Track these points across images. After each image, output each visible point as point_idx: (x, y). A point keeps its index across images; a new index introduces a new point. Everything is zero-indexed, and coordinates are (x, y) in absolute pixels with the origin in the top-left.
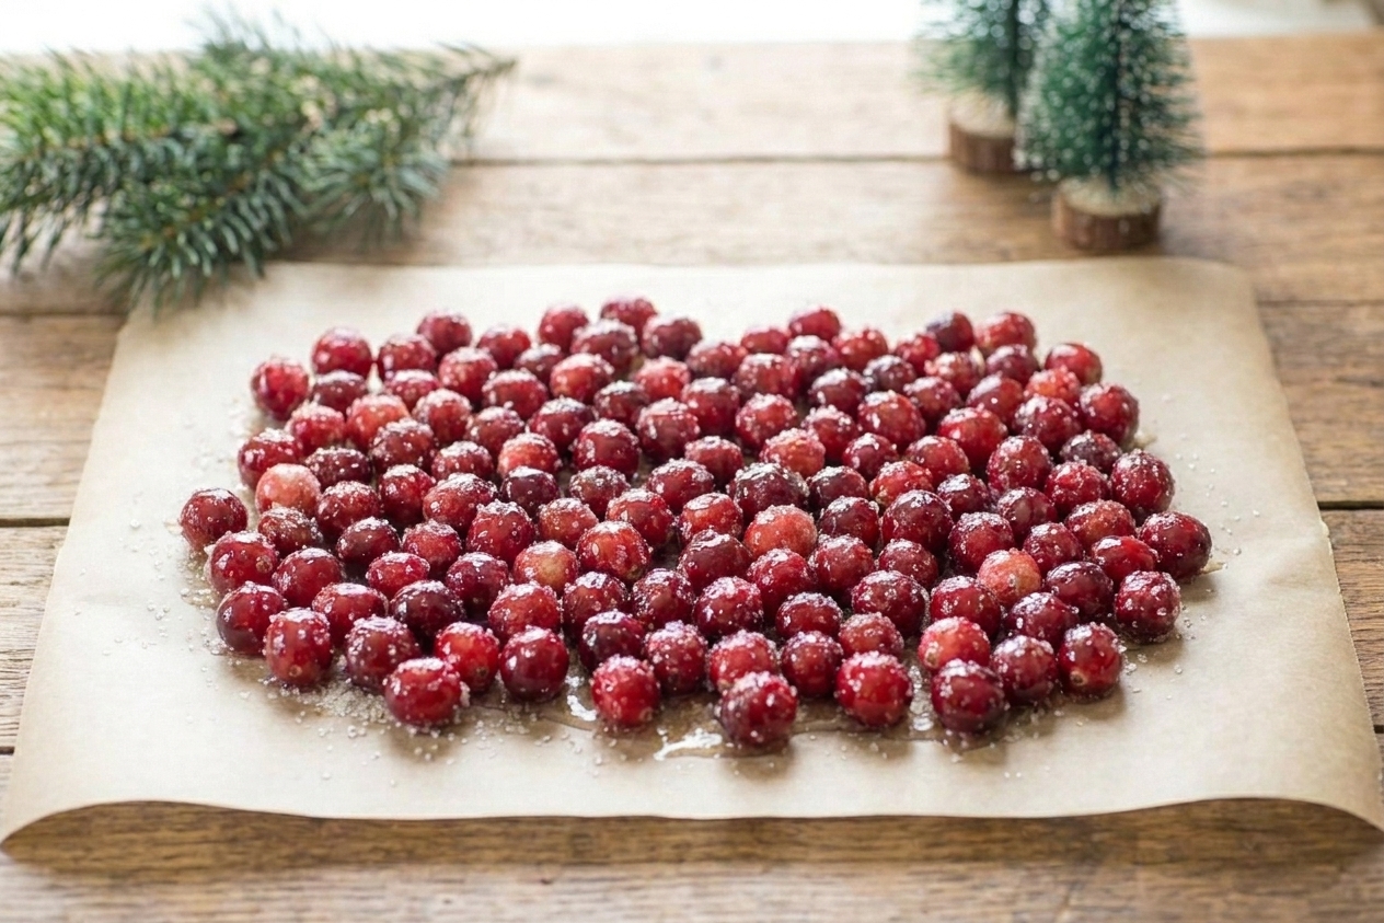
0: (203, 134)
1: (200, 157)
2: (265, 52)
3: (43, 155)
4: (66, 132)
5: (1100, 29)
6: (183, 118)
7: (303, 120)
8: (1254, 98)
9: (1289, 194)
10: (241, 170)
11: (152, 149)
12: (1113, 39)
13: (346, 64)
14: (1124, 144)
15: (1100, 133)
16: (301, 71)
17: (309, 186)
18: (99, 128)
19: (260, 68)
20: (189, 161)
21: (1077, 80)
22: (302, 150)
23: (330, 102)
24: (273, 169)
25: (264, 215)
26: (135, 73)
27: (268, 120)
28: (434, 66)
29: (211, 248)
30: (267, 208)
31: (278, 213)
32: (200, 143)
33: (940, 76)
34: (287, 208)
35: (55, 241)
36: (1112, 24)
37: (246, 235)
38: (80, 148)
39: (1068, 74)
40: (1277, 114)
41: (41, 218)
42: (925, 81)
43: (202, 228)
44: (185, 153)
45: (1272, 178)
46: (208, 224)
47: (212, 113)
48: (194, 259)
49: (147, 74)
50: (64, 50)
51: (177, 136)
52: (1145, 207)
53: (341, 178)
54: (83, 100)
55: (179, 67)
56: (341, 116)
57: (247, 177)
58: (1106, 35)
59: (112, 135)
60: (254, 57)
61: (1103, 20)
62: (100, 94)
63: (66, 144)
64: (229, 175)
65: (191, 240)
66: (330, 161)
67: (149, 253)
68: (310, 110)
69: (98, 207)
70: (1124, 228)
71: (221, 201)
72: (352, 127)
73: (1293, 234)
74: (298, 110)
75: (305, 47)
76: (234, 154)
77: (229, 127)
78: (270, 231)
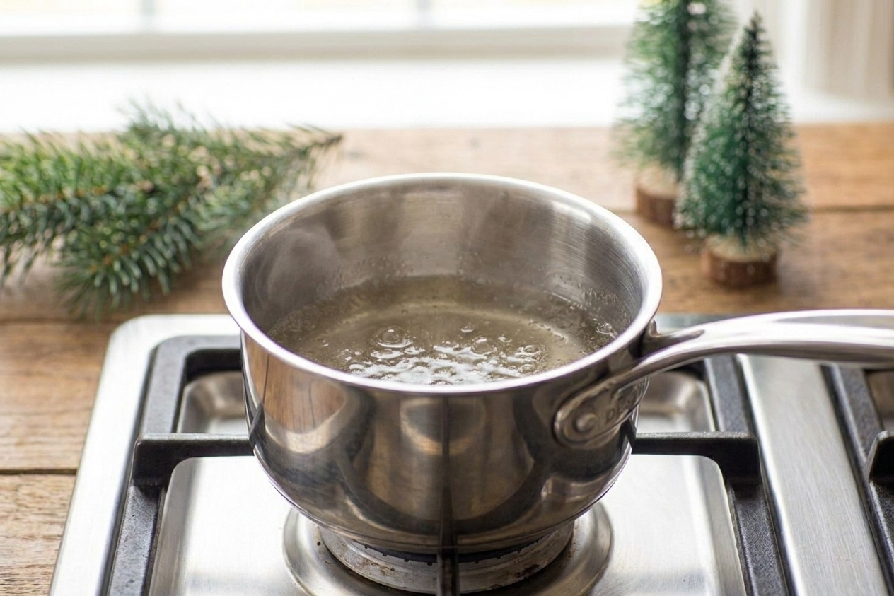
0: (131, 191)
1: (128, 207)
2: (172, 131)
3: (21, 208)
4: (37, 192)
5: (735, 131)
6: (117, 181)
7: (198, 179)
8: (845, 168)
9: (870, 239)
10: (157, 216)
11: (96, 202)
12: (744, 139)
13: (228, 141)
14: (751, 212)
15: (735, 203)
16: (195, 145)
17: (203, 226)
18: (60, 188)
19: (169, 142)
20: (121, 210)
21: (718, 166)
22: (198, 200)
23: (216, 166)
24: (178, 215)
25: (172, 248)
26: (82, 147)
27: (175, 179)
28: (287, 140)
29: (136, 272)
30: (175, 243)
31: (182, 246)
32: (129, 198)
33: (631, 155)
34: (188, 242)
35: (29, 265)
36: (744, 129)
37: (161, 262)
38: (46, 203)
39: (713, 162)
40: (862, 180)
41: (19, 249)
42: (621, 157)
43: (130, 258)
44: (118, 204)
45: (858, 227)
46: (135, 255)
47: (136, 176)
48: (125, 280)
49: (91, 148)
50: (33, 130)
51: (112, 193)
52: (765, 256)
53: (224, 221)
54: (47, 165)
55: (112, 142)
56: (224, 176)
57: (161, 222)
58: (738, 136)
59: (68, 192)
60: (164, 134)
61: (737, 125)
62: (60, 163)
63: (37, 200)
64: (149, 220)
65: (123, 266)
66: (218, 209)
67: (93, 277)
68: (203, 172)
69: (58, 243)
70: (751, 270)
71: (143, 239)
72: (231, 184)
73: (871, 267)
74: (194, 172)
75: (198, 128)
76: (152, 205)
77: (147, 185)
78: (176, 258)
